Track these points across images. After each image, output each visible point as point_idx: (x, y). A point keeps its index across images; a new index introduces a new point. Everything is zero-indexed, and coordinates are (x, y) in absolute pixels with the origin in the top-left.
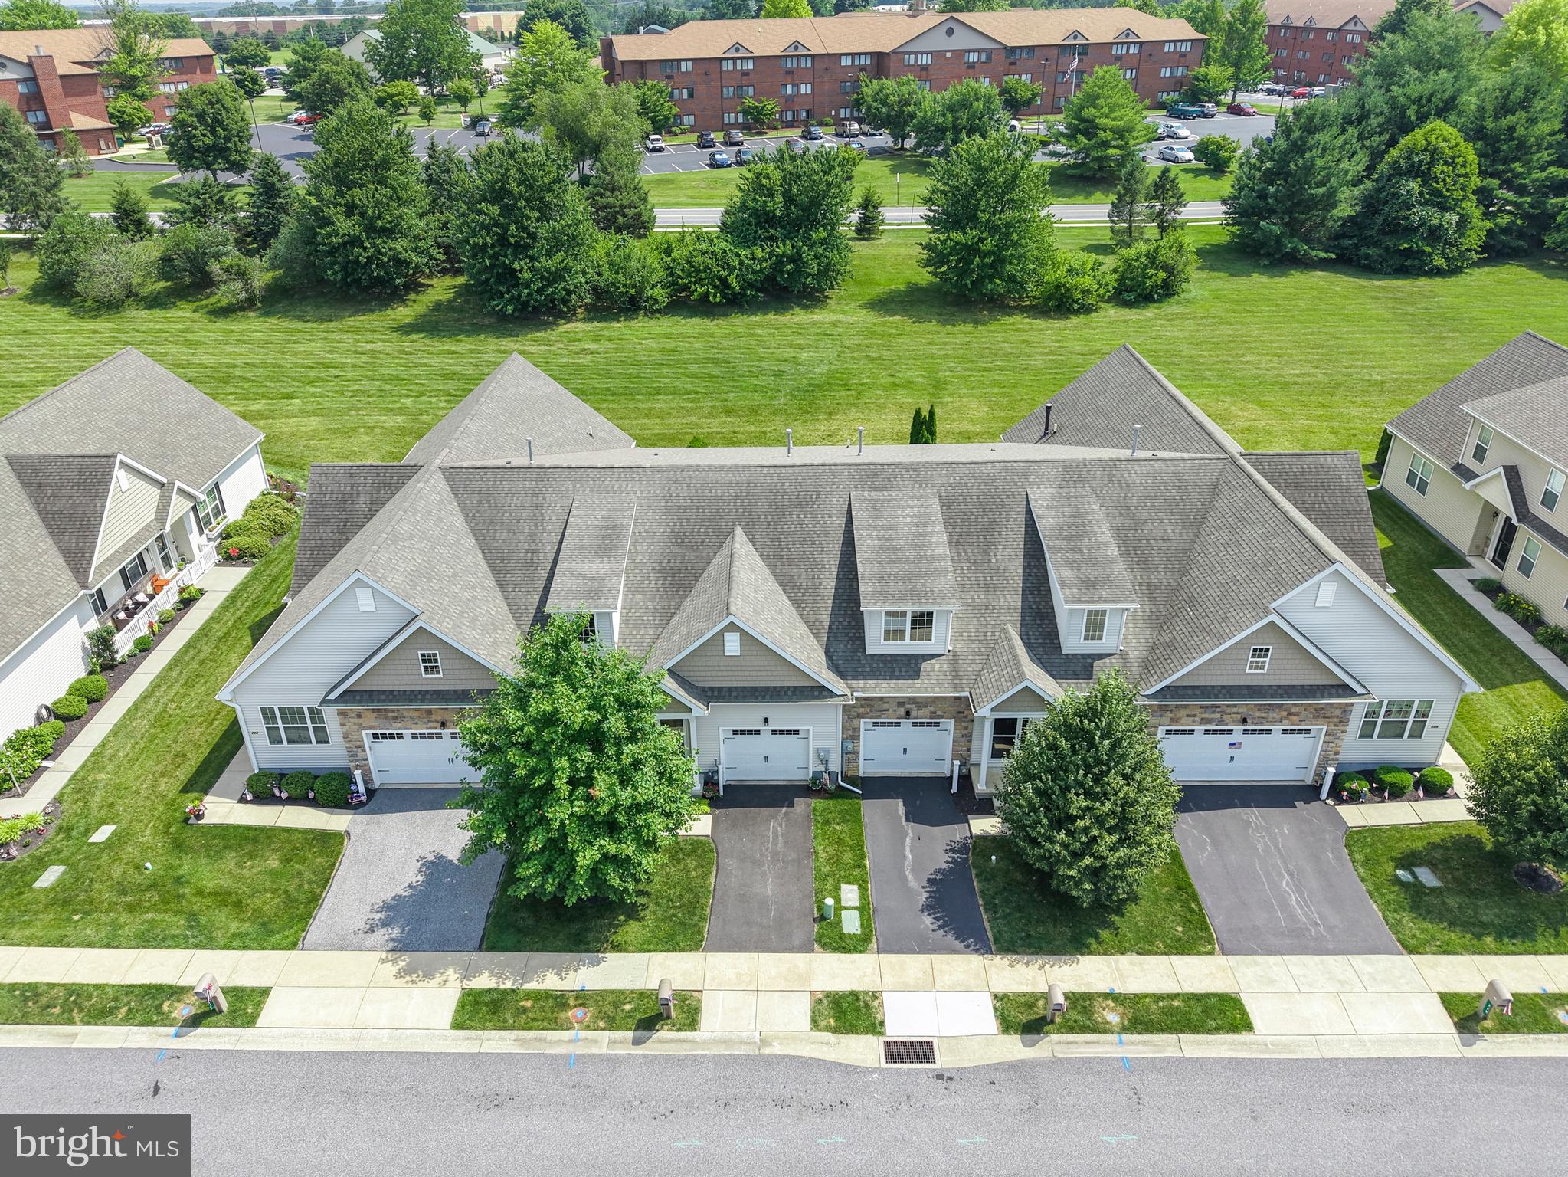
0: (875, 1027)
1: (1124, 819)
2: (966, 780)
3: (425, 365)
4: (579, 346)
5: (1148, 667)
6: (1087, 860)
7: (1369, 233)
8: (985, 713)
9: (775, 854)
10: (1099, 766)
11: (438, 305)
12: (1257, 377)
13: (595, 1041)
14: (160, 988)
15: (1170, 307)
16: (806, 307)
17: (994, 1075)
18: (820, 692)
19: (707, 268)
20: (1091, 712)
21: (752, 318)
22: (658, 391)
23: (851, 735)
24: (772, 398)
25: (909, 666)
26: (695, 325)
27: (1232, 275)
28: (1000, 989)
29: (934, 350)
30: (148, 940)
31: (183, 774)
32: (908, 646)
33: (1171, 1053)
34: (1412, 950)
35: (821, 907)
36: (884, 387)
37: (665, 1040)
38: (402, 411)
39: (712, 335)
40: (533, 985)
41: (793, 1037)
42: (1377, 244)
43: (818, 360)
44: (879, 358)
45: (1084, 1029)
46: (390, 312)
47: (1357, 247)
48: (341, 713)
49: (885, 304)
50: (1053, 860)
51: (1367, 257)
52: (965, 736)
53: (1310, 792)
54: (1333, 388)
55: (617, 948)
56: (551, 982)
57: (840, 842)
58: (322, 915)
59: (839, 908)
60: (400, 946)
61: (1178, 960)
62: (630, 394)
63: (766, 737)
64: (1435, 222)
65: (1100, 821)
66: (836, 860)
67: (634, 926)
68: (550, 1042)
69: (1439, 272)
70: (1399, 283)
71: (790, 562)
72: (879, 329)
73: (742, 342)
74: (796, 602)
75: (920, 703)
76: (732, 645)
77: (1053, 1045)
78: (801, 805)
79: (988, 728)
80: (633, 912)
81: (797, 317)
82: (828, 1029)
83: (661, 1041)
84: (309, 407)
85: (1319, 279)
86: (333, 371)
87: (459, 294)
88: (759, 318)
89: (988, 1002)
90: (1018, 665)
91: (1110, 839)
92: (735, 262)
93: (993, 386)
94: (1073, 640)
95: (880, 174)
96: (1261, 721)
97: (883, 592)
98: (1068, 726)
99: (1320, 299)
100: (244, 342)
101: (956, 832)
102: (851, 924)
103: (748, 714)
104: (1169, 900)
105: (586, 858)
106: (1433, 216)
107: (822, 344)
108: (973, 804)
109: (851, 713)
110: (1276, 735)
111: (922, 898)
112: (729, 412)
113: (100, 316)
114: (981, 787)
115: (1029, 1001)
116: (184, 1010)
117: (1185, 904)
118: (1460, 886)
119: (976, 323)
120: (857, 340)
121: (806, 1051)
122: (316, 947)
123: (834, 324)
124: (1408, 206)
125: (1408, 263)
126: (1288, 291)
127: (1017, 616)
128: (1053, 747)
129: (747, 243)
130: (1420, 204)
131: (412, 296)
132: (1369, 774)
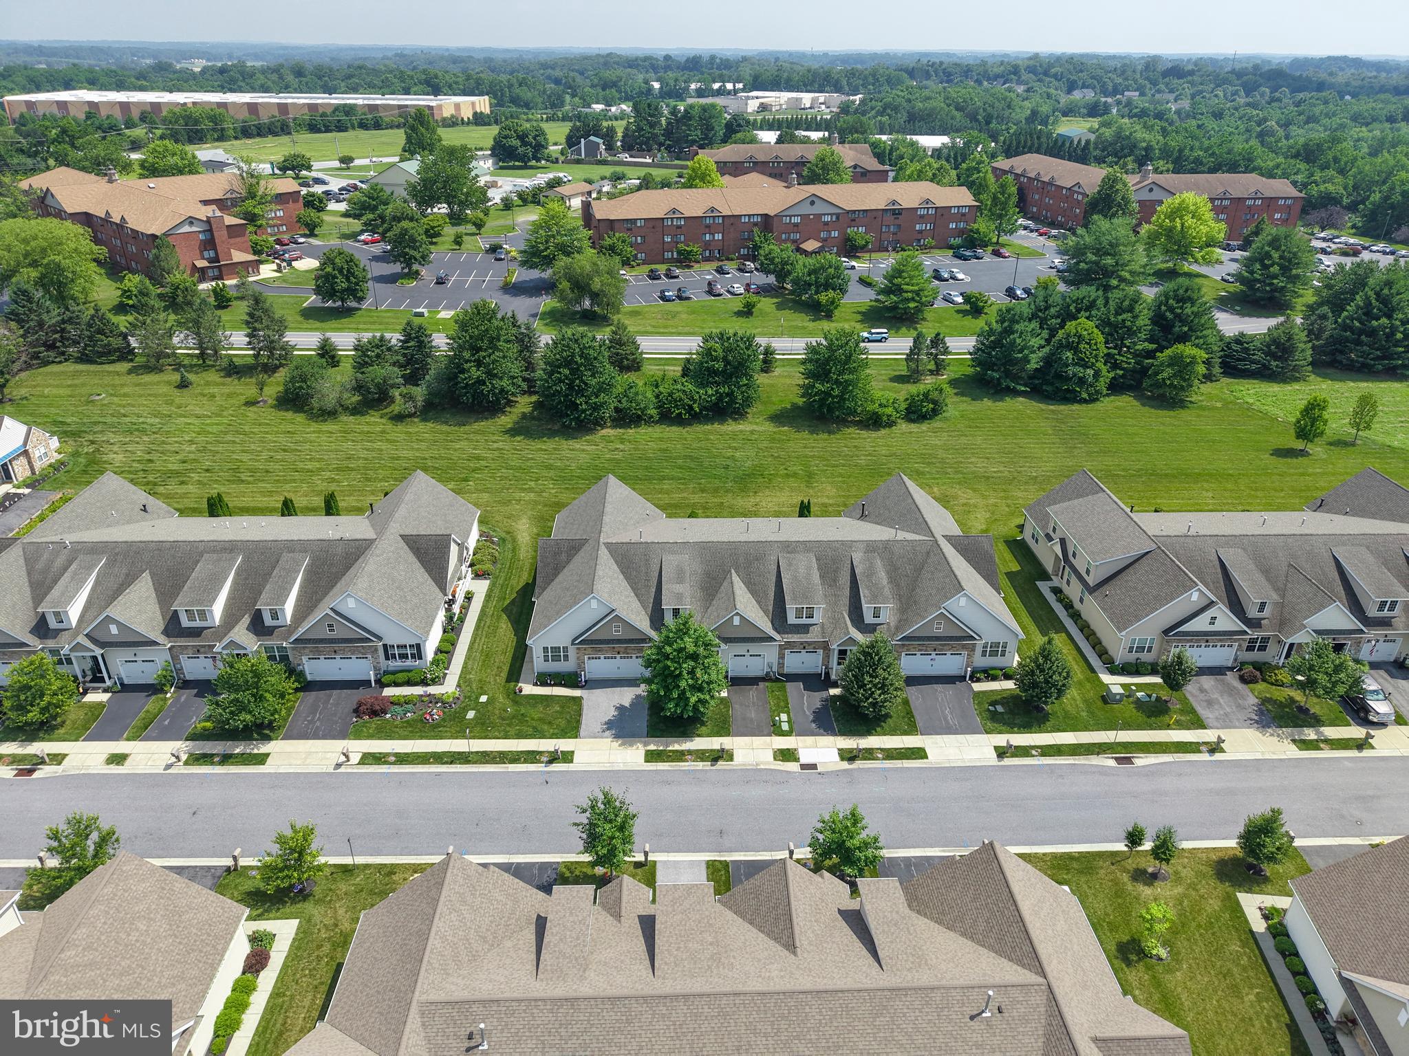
0: (797, 760)
1: (884, 685)
2: (827, 674)
3: (532, 459)
4: (612, 446)
5: (898, 628)
6: (871, 700)
7: (1047, 378)
8: (835, 647)
9: (753, 703)
10: (874, 666)
11: (524, 416)
12: (973, 473)
13: (697, 766)
14: (533, 752)
15: (936, 423)
16: (735, 420)
17: (837, 773)
18: (771, 639)
19: (681, 400)
20: (872, 646)
21: (706, 427)
22: (663, 478)
23: (782, 657)
24: (725, 483)
25: (805, 629)
26: (674, 431)
27: (973, 400)
28: (841, 747)
29: (808, 452)
30: (520, 736)
31: (504, 675)
32: (804, 621)
33: (898, 766)
34: (987, 733)
35: (774, 721)
36: (782, 476)
38: (531, 490)
39: (686, 440)
40: (670, 748)
41: (768, 763)
43: (746, 457)
44: (778, 457)
45: (869, 759)
46: (497, 419)
47: (1042, 384)
48: (578, 649)
49: (780, 418)
50: (860, 701)
51: (1047, 391)
52: (827, 657)
53: (962, 678)
54: (1011, 481)
55: (699, 736)
56: (677, 747)
57: (778, 698)
58: (583, 726)
59: (780, 722)
60: (617, 736)
61: (904, 737)
62: (649, 479)
63: (747, 657)
64: (1081, 375)
65: (875, 686)
66: (778, 705)
67: (704, 728)
68: (682, 766)
69: (1085, 401)
70: (1062, 407)
71: (755, 584)
72: (777, 436)
73: (703, 444)
74: (758, 602)
75: (809, 643)
76: (736, 621)
77: (858, 764)
78: (761, 685)
79: (836, 653)
80: (703, 724)
81: (731, 427)
82: (780, 760)
83: (721, 765)
84: (480, 488)
85: (1020, 403)
86: (483, 463)
87: (535, 408)
88: (709, 427)
89: (836, 751)
90: (847, 628)
91: (878, 692)
92: (696, 397)
93: (838, 477)
94: (869, 619)
95: (770, 310)
96: (942, 650)
97: (795, 599)
98: (864, 651)
99: (1017, 419)
100: (421, 441)
101: (824, 694)
102: (785, 727)
103: (741, 648)
104: (903, 717)
105: (693, 699)
106: (1079, 371)
107: (747, 446)
108: (828, 683)
109: (782, 648)
110: (948, 655)
111: (811, 717)
112: (703, 491)
113: (326, 420)
114: (833, 677)
115: (851, 750)
116: (544, 759)
117: (909, 719)
118: (1011, 712)
119: (830, 433)
120: (765, 444)
121: (772, 767)
122: (585, 738)
123: (752, 432)
124: (1066, 366)
125: (1068, 396)
126: (1001, 412)
127: (847, 608)
128: (859, 659)
129: (702, 385)
130: (1073, 365)
131: (508, 409)
132: (985, 671)
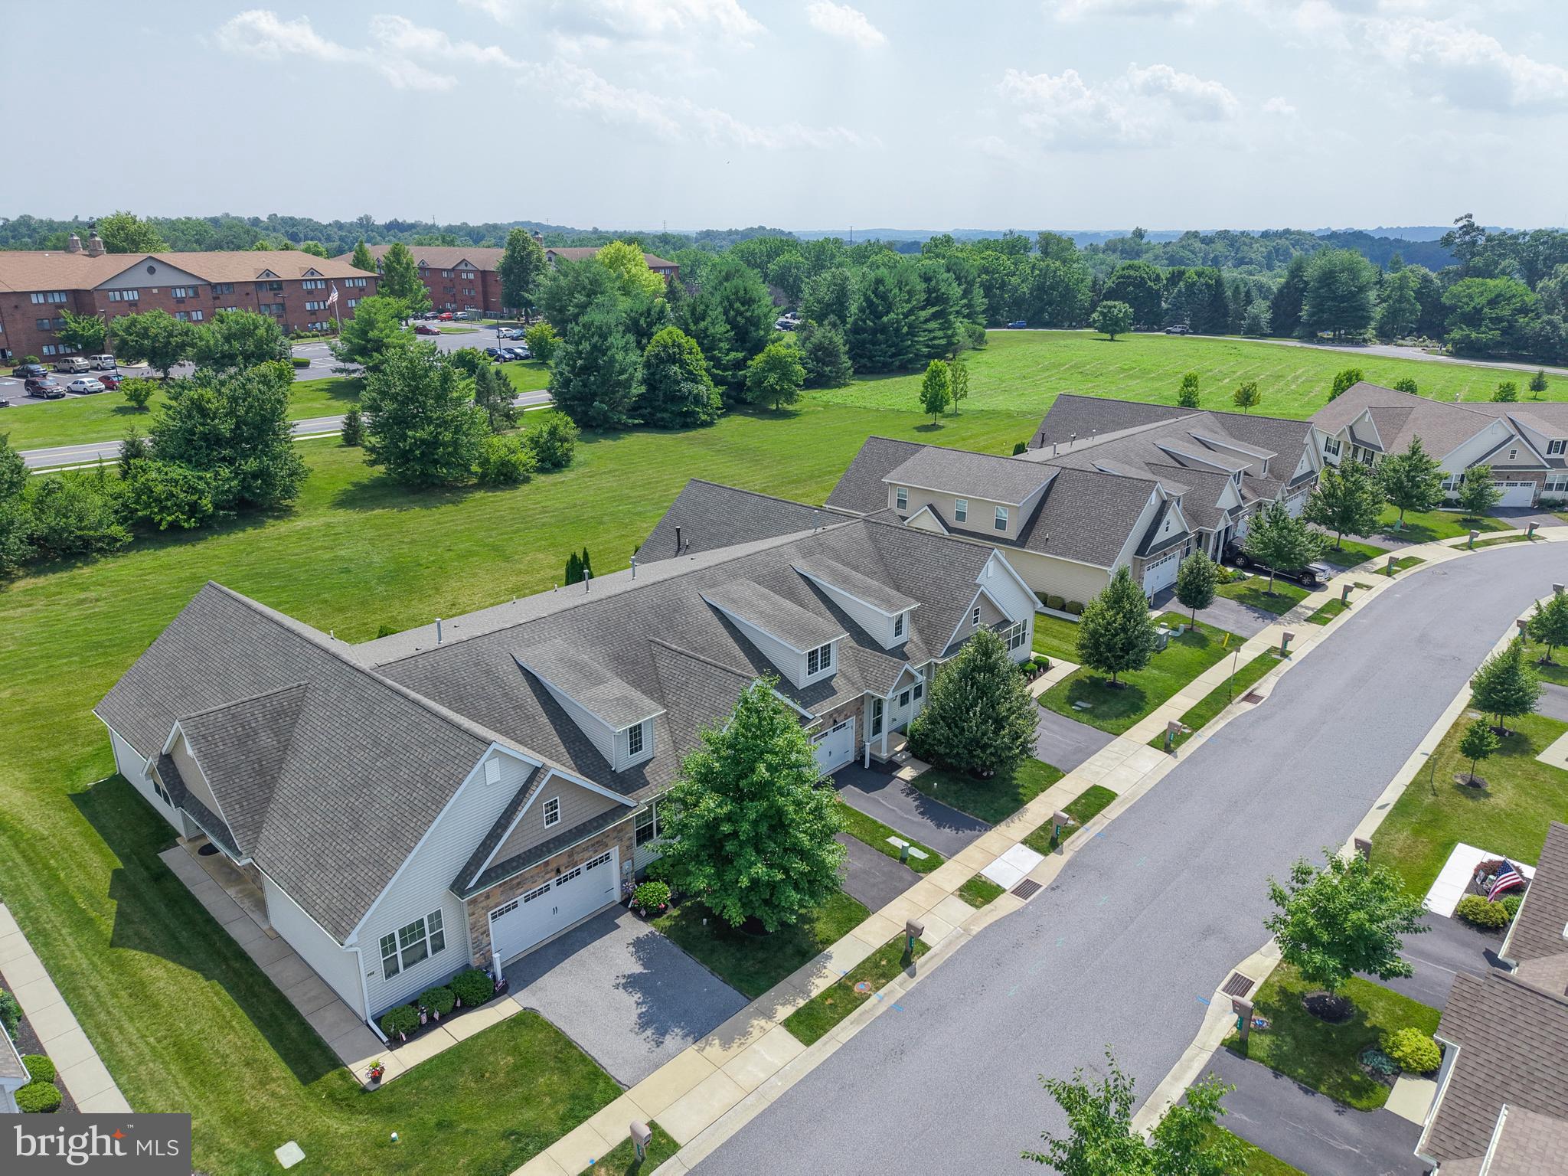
0: (999, 890)
7: (657, 403)
8: (891, 695)
13: (891, 992)
17: (1069, 873)
19: (171, 497)
25: (826, 688)
28: (1019, 838)
32: (821, 674)
33: (1107, 822)
34: (1117, 734)
35: (894, 856)
37: (923, 965)
40: (817, 992)
41: (975, 919)
42: (665, 410)
43: (362, 553)
44: (414, 541)
45: (1070, 833)
47: (653, 414)
51: (663, 419)
52: (861, 726)
55: (828, 943)
56: (823, 983)
57: (853, 822)
58: (605, 1061)
61: (1058, 785)
64: (696, 392)
67: (820, 926)
68: (871, 1010)
69: (706, 424)
75: (838, 712)
77: (1069, 848)
82: (983, 904)
83: (922, 966)
85: (644, 437)
89: (1024, 846)
90: (889, 660)
97: (801, 640)
101: (899, 785)
102: (919, 854)
106: (692, 388)
111: (930, 823)
114: (884, 755)
115: (1036, 835)
121: (988, 920)
122: (638, 1080)
124: (678, 383)
125: (688, 420)
129: (204, 466)
130: (683, 381)
